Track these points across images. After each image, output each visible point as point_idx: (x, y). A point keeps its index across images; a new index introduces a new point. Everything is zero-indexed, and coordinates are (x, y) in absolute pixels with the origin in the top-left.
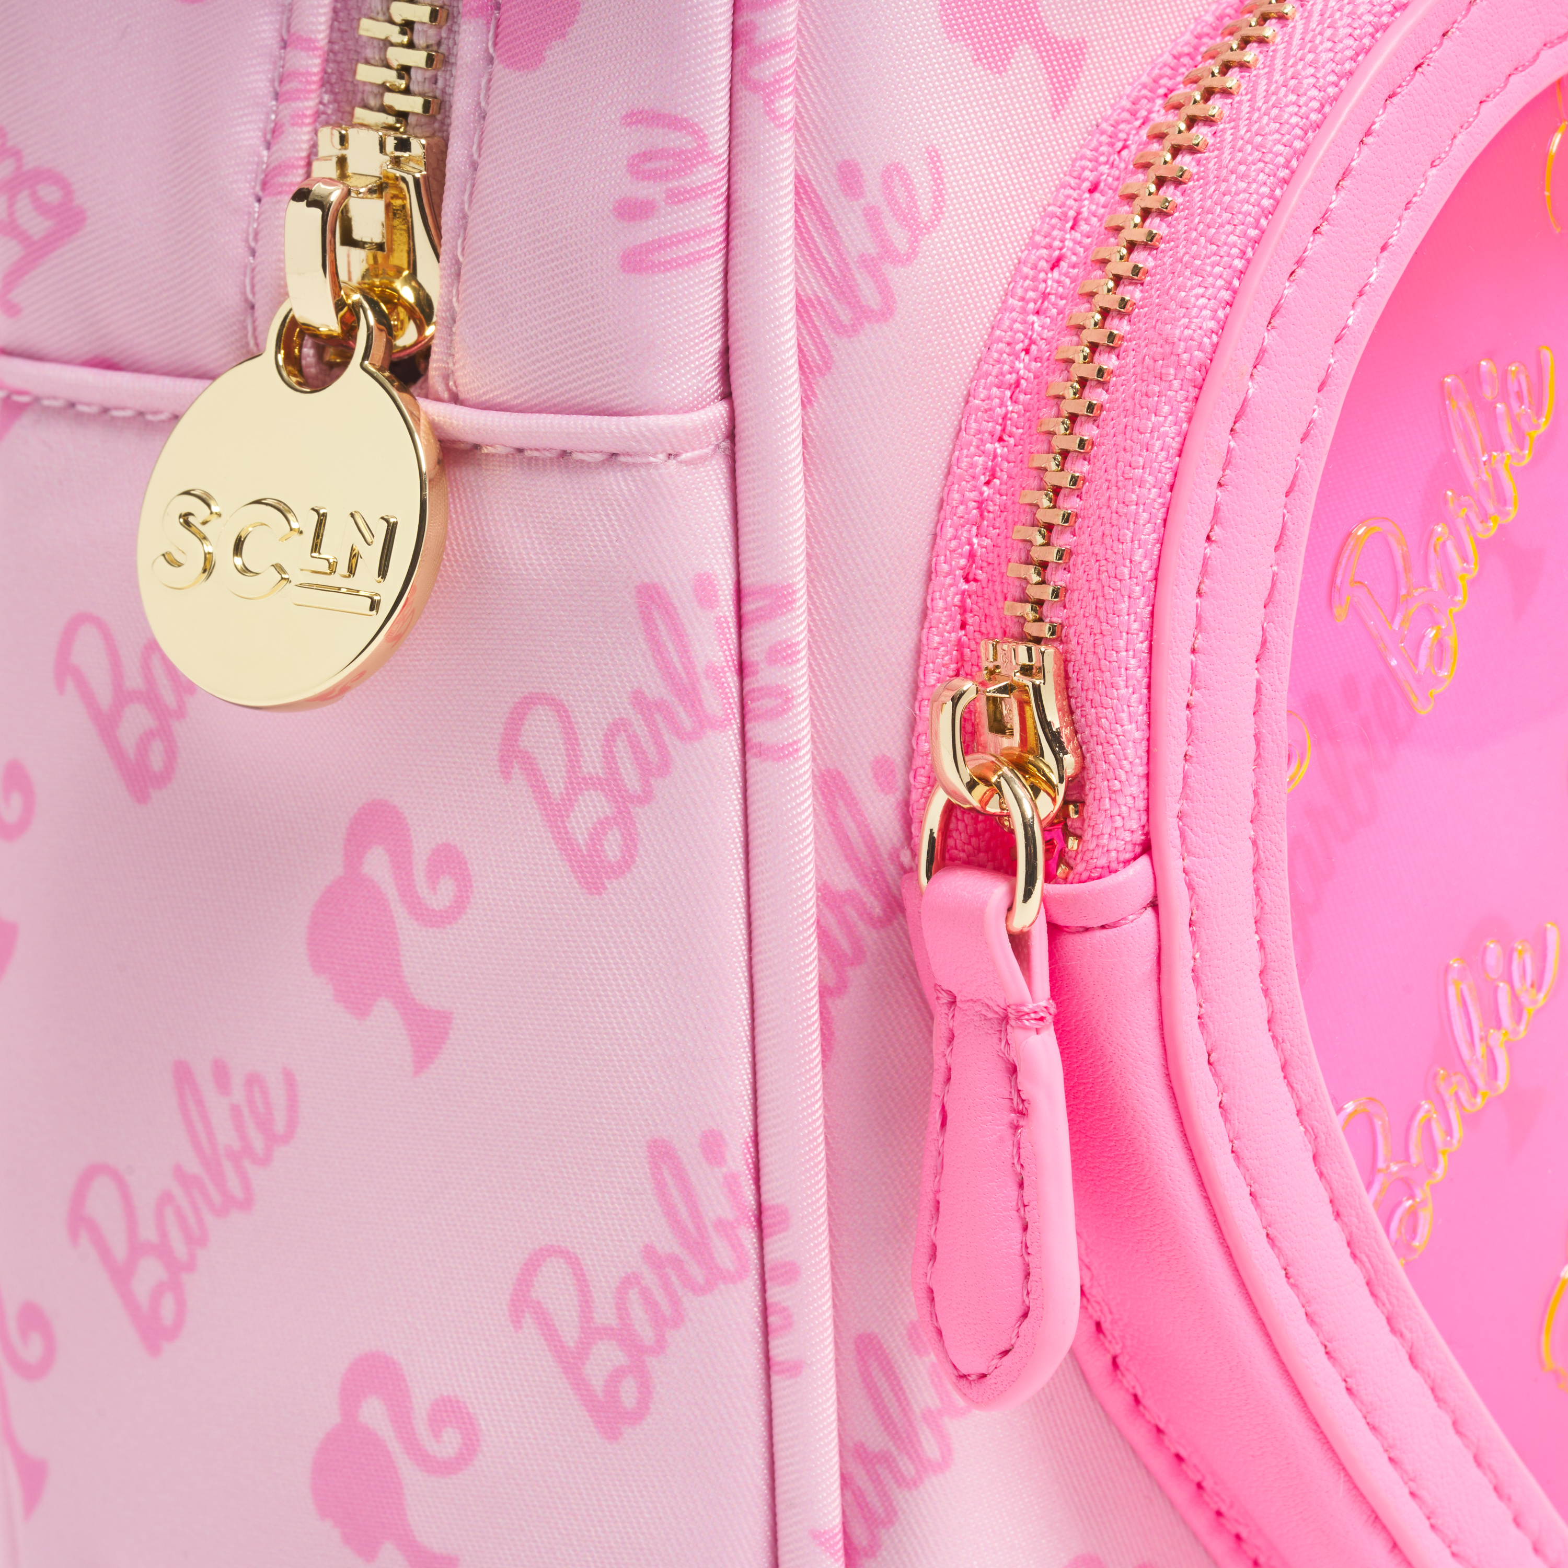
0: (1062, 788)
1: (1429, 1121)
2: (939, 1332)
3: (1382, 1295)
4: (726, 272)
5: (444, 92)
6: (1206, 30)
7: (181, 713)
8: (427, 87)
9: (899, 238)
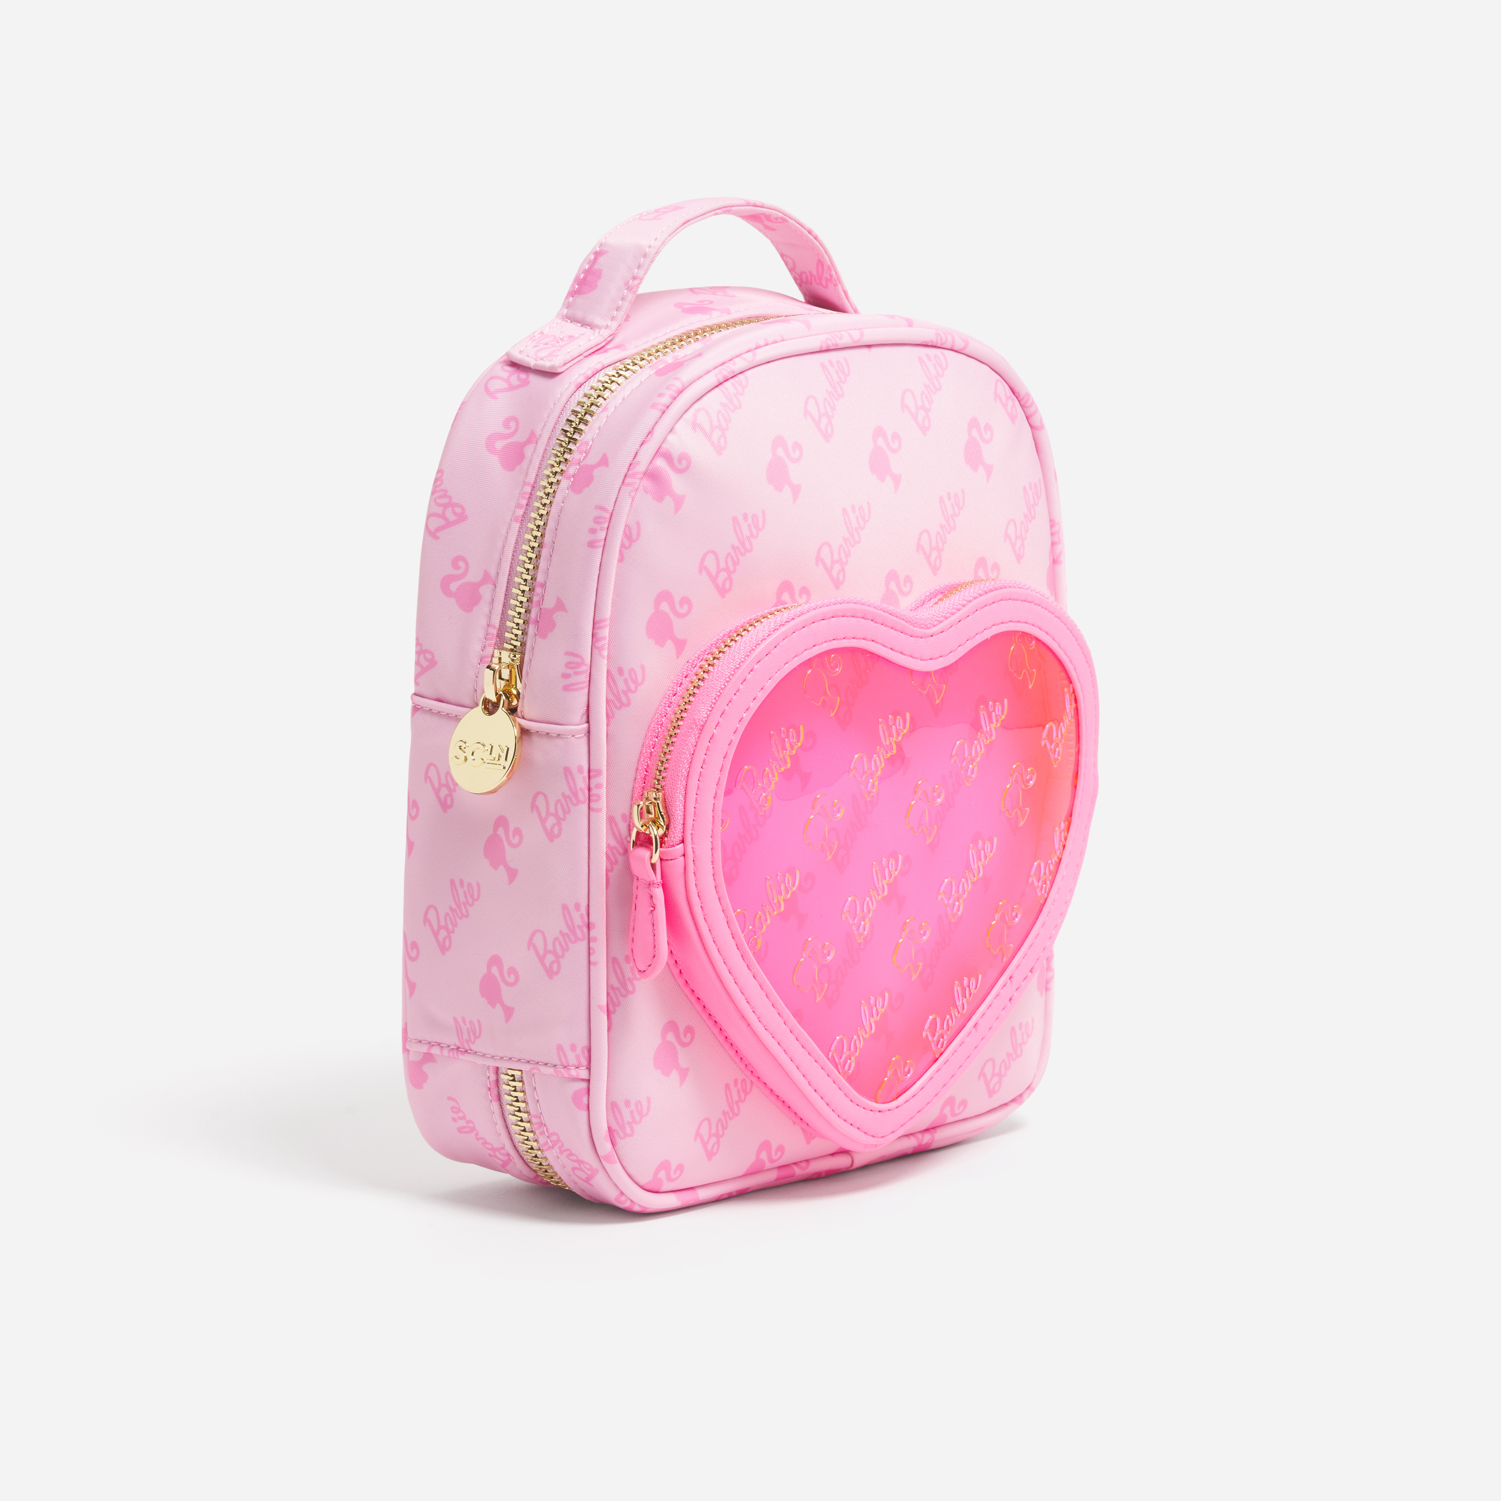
0: (665, 827)
1: (761, 917)
2: (634, 960)
3: (746, 960)
4: (589, 692)
5: (525, 641)
6: (720, 638)
7: (455, 790)
8: (521, 640)
9: (633, 687)
